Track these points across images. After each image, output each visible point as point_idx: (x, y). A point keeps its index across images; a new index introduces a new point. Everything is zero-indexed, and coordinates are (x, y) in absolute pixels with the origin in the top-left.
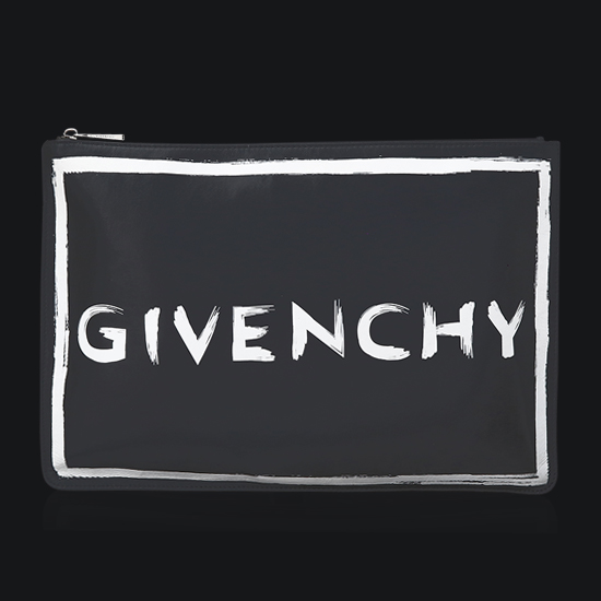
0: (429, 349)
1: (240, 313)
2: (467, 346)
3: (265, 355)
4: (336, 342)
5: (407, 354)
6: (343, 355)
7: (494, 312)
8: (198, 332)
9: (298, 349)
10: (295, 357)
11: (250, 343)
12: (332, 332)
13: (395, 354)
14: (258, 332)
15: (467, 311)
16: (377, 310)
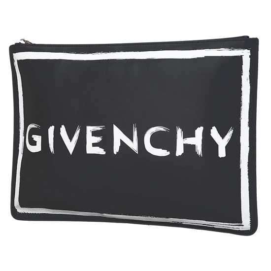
0: (180, 151)
1: (90, 129)
2: (199, 150)
3: (101, 151)
4: (134, 145)
5: (168, 153)
6: (137, 153)
7: (214, 133)
8: (71, 138)
9: (116, 149)
10: (115, 153)
11: (94, 145)
12: (132, 141)
13: (162, 153)
14: (98, 139)
15: (199, 131)
16: (153, 130)
